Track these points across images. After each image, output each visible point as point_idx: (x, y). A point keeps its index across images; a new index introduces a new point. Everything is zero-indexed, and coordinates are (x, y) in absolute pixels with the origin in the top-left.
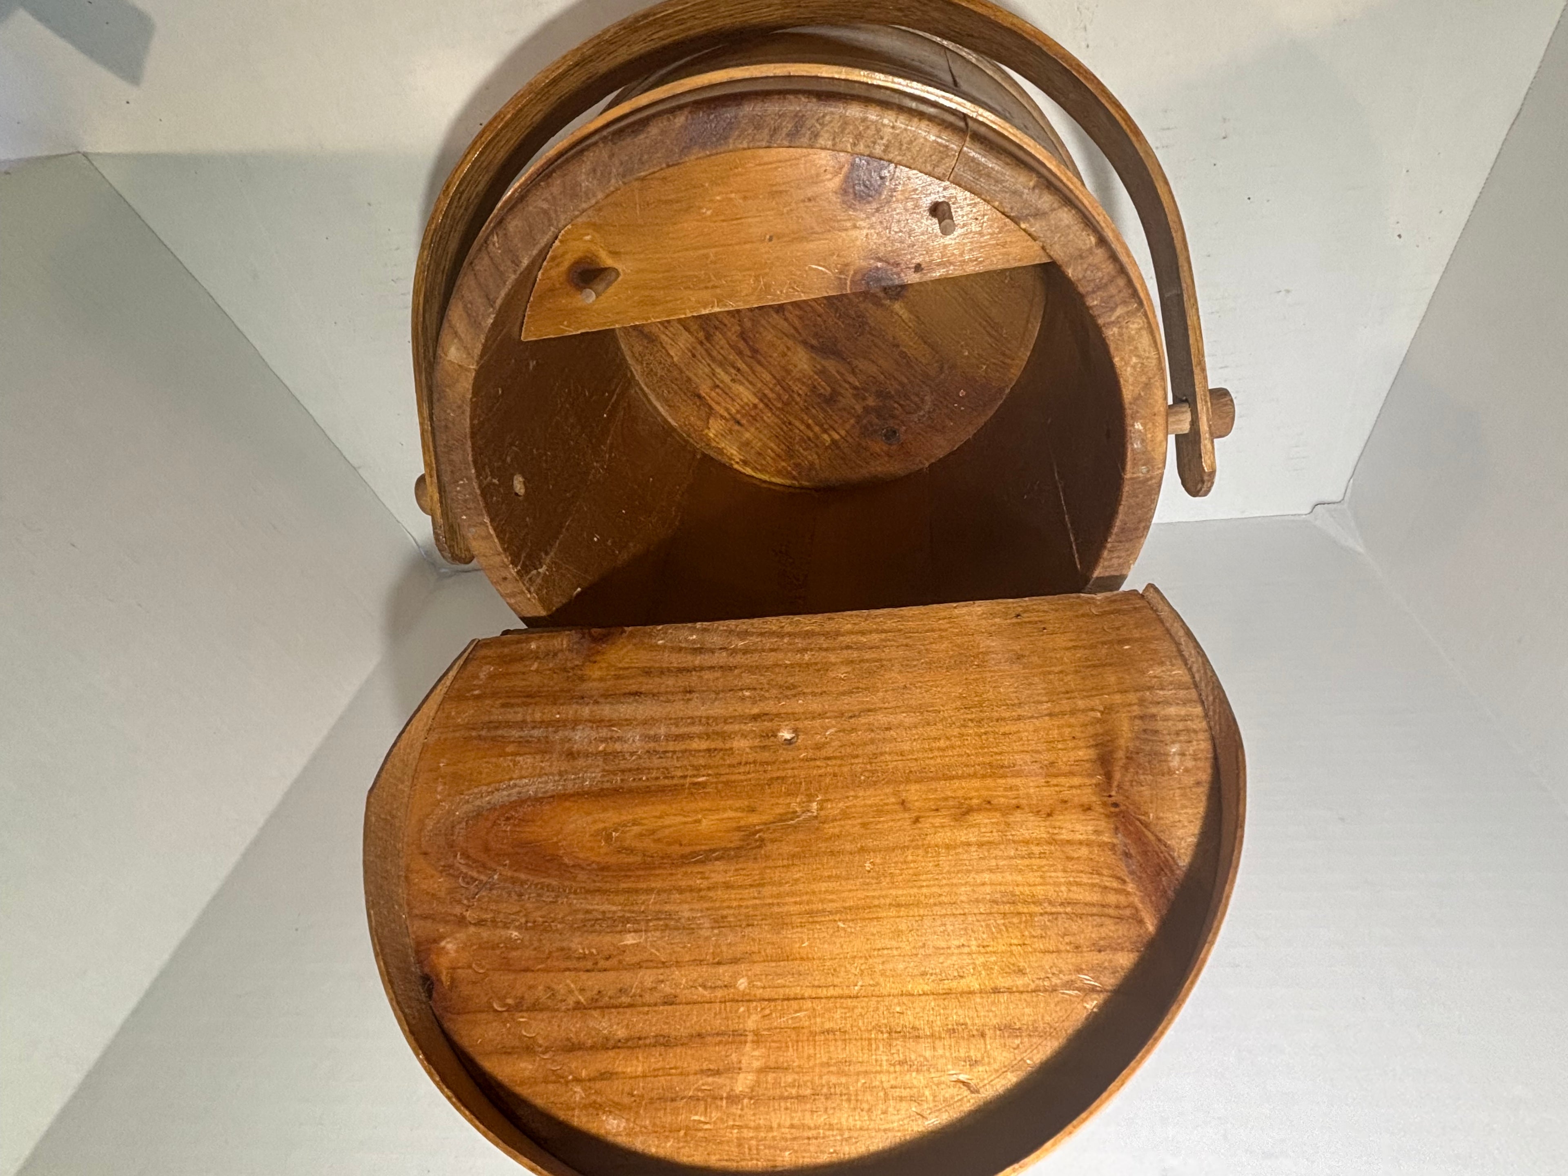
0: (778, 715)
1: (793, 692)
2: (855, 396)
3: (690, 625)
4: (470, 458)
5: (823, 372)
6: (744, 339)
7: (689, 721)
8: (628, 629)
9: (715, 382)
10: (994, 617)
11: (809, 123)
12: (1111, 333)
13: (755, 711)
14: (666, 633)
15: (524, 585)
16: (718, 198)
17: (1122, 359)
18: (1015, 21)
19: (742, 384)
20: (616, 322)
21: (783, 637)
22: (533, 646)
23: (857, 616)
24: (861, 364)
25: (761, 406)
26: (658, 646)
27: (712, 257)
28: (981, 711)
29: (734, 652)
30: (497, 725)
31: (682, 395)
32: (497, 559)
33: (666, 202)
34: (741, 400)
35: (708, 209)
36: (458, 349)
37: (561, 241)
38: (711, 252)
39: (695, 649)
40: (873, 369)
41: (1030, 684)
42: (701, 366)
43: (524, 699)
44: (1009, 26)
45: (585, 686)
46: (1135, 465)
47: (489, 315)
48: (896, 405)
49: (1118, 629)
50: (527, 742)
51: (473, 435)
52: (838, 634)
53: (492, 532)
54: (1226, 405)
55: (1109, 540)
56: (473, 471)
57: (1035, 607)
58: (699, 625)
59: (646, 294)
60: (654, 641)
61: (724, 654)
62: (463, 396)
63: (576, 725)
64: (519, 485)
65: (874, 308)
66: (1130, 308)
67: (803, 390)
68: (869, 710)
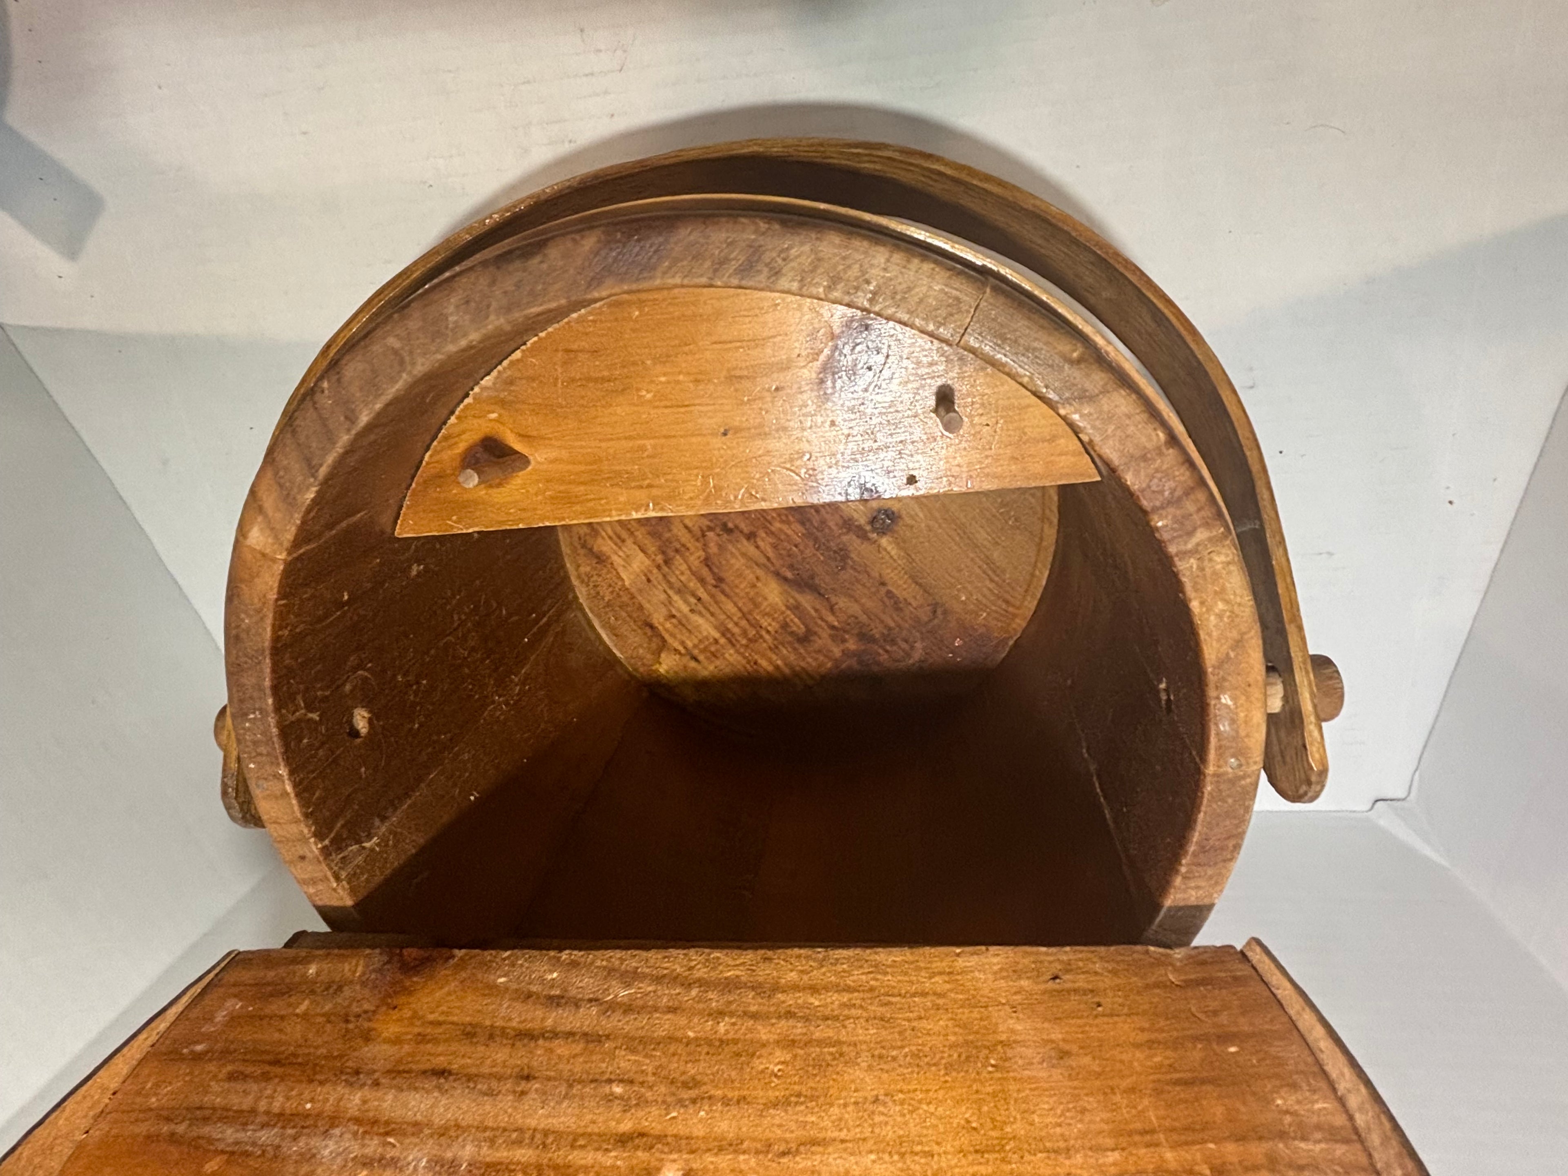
0: (660, 1138)
1: (693, 1093)
2: (833, 638)
3: (552, 953)
4: (267, 683)
5: (796, 608)
6: (708, 566)
7: (514, 1135)
8: (459, 953)
9: (670, 611)
10: (1020, 978)
11: (766, 257)
12: (1186, 567)
13: (626, 1126)
14: (513, 965)
15: (331, 869)
16: (663, 379)
17: (1202, 603)
18: (1038, 203)
19: (700, 614)
20: (521, 520)
21: (689, 986)
22: (312, 970)
23: (808, 958)
24: (842, 602)
25: (722, 641)
26: (496, 986)
27: (650, 451)
28: (1003, 1160)
29: (612, 1007)
30: (207, 1113)
31: (632, 624)
32: (294, 829)
33: (596, 380)
34: (700, 632)
35: (648, 391)
36: (261, 530)
37: (458, 418)
38: (649, 443)
39: (551, 998)
40: (855, 609)
41: (1083, 1111)
42: (657, 592)
43: (267, 1068)
44: (1031, 208)
45: (368, 1051)
46: (1220, 755)
47: (308, 489)
48: (881, 651)
49: (1215, 1013)
50: (247, 1154)
51: (277, 650)
52: (776, 988)
53: (289, 788)
54: (1331, 678)
55: (1184, 862)
56: (270, 701)
57: (1081, 964)
58: (564, 955)
59: (562, 488)
60: (492, 977)
61: (594, 1011)
62: (264, 596)
63: (333, 1126)
64: (361, 720)
65: (859, 541)
66: (1215, 533)
67: (774, 626)
68: (814, 1142)
